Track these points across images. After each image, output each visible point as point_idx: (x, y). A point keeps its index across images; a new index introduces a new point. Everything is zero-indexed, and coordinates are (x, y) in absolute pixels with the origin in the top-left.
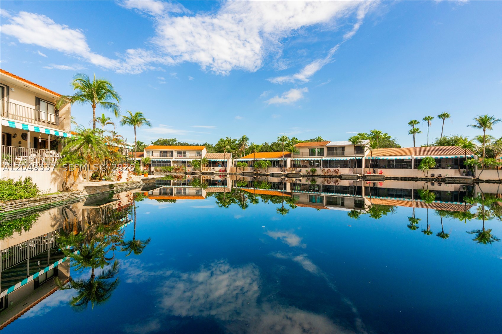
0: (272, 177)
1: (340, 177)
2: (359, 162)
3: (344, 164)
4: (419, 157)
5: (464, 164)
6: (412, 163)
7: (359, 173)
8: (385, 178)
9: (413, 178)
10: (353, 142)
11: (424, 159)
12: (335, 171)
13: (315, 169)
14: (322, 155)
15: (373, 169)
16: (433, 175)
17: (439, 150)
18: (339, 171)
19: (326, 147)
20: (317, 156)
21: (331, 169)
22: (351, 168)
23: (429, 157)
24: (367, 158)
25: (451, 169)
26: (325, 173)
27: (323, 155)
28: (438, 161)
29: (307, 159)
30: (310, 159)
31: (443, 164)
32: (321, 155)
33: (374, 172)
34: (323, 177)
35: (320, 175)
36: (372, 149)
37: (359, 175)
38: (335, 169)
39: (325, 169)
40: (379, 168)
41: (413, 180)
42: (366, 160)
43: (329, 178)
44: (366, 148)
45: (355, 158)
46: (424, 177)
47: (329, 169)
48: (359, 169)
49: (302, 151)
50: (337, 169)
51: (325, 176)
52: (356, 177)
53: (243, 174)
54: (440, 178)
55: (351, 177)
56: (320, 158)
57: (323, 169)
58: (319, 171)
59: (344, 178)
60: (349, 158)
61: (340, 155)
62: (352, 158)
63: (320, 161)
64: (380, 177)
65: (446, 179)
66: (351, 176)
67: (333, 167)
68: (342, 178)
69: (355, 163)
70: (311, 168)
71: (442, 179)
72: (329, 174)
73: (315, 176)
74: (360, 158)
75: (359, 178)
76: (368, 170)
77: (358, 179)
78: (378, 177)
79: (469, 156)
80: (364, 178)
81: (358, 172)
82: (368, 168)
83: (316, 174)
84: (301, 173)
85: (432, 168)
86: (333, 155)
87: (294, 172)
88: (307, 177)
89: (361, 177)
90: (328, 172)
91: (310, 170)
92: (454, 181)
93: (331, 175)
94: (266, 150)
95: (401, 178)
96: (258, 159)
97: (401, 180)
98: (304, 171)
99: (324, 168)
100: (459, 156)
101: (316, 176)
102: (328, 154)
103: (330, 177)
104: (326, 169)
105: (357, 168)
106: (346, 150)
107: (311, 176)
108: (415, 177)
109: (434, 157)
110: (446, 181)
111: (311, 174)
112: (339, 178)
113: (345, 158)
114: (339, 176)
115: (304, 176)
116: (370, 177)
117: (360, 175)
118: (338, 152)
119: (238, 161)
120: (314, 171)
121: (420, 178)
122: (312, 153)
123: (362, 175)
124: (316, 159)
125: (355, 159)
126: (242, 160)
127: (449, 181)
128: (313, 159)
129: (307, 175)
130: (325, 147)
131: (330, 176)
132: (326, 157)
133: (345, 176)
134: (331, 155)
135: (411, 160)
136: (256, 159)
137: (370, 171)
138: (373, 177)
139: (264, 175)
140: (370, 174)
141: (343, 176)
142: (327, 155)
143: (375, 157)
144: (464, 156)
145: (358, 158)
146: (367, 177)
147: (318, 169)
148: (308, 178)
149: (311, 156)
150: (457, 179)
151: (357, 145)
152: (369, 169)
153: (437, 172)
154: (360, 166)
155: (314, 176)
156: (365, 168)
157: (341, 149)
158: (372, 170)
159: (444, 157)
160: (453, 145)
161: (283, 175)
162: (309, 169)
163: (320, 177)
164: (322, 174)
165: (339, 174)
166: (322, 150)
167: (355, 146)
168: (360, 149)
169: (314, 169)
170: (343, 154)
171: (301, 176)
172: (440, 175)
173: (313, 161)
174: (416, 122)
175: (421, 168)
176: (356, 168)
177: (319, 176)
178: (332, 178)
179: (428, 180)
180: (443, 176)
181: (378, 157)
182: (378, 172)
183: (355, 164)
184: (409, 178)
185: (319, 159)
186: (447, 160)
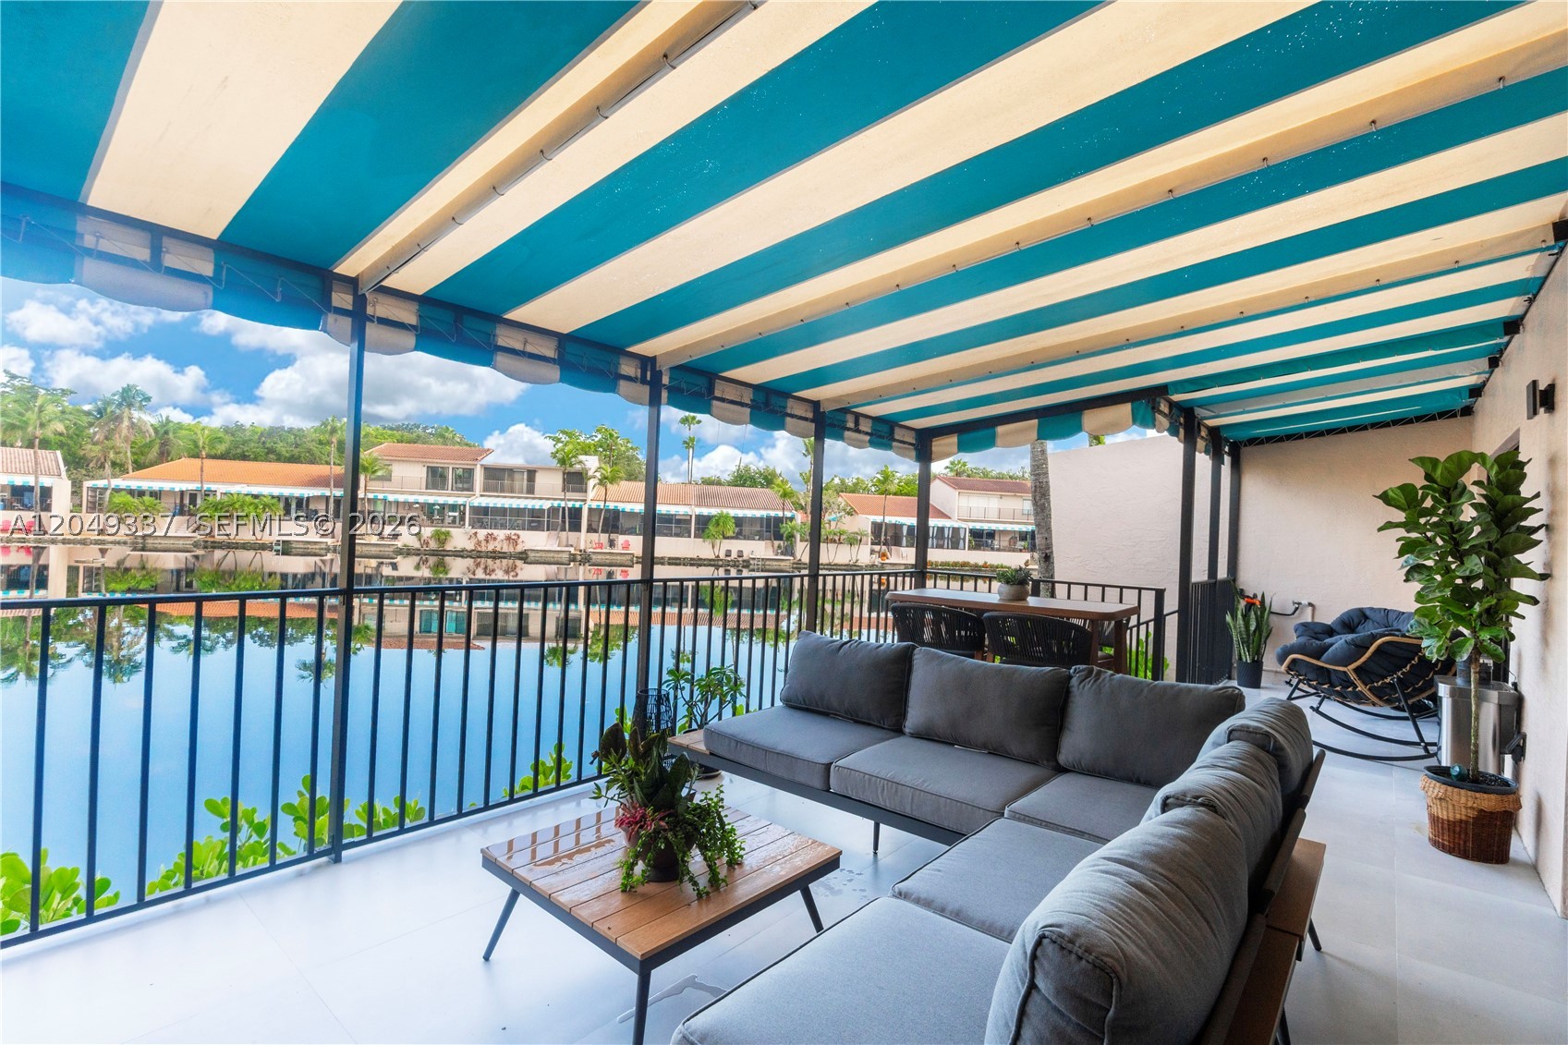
0: (283, 554)
1: (524, 557)
2: (575, 514)
3: (535, 520)
4: (705, 511)
5: (782, 531)
6: (690, 524)
7: (572, 546)
8: (635, 559)
9: (692, 559)
10: (562, 462)
11: (715, 516)
12: (508, 538)
13: (448, 533)
14: (468, 490)
15: (607, 535)
16: (728, 553)
17: (738, 496)
18: (520, 540)
19: (482, 465)
20: (452, 490)
21: (496, 532)
22: (552, 530)
23: (725, 511)
24: (594, 505)
25: (759, 539)
26: (479, 543)
27: (471, 489)
28: (739, 522)
29: (422, 499)
30: (431, 500)
31: (746, 529)
32: (463, 490)
33: (612, 543)
34: (471, 557)
35: (462, 551)
36: (609, 485)
37: (573, 551)
38: (508, 532)
39: (479, 531)
40: (621, 534)
41: (692, 565)
42: (590, 510)
43: (491, 557)
44: (591, 483)
45: (563, 504)
46: (713, 557)
47: (490, 531)
48: (573, 535)
49: (398, 471)
50: (513, 532)
51: (478, 551)
52: (566, 556)
53: (142, 545)
54: (740, 559)
55: (553, 557)
56: (465, 499)
57: (474, 531)
58: (460, 538)
59: (533, 559)
60: (546, 505)
61: (522, 493)
62: (556, 504)
63: (465, 506)
64: (624, 558)
65: (752, 562)
66: (552, 555)
67: (503, 527)
68: (529, 560)
69: (564, 517)
70: (434, 529)
71: (743, 561)
72: (490, 547)
73: (445, 553)
74: (577, 505)
75: (574, 560)
76: (594, 536)
77: (571, 561)
78: (618, 558)
79: (788, 514)
80: (585, 559)
81: (570, 543)
82: (596, 531)
83: (449, 547)
84: (399, 543)
85: (728, 538)
86: (501, 492)
87: (374, 540)
88: (418, 555)
89: (579, 558)
90: (487, 541)
91: (430, 535)
92: (763, 565)
93: (498, 549)
94: (239, 451)
95: (670, 558)
96: (221, 488)
97: (669, 564)
98: (407, 537)
99: (476, 530)
100: (772, 513)
101: (450, 553)
102: (486, 488)
103: (496, 555)
104: (482, 533)
105: (570, 531)
106: (540, 479)
107: (434, 553)
108: (695, 557)
109: (733, 512)
110: (751, 567)
111: (433, 545)
112: (521, 559)
113: (537, 504)
114: (521, 553)
115: (407, 552)
116: (600, 557)
117: (575, 549)
118: (517, 484)
119: (117, 490)
120: (442, 538)
121: (705, 560)
122: (436, 478)
123: (581, 551)
124: (451, 501)
125: (564, 508)
126: (134, 484)
127: (756, 567)
128: (441, 500)
129: (419, 550)
130: (479, 466)
131: (494, 552)
132: (482, 496)
133: (537, 555)
134: (497, 491)
135: (689, 518)
136: (206, 487)
137: (599, 540)
138: (608, 557)
139: (245, 546)
140: (601, 548)
141: (531, 555)
142: (484, 491)
143: (611, 505)
144: (780, 514)
145: (570, 504)
146: (594, 557)
147: (455, 531)
148: (424, 558)
149: (434, 489)
150: (768, 563)
151: (569, 469)
152: (597, 535)
153: (736, 546)
154: (576, 527)
155: (442, 553)
156: (588, 532)
157: (525, 477)
158: (604, 538)
159: (749, 513)
160: (762, 486)
161: (328, 550)
162: (428, 532)
163: (462, 557)
164: (470, 546)
165: (520, 548)
166: (470, 472)
167: (564, 474)
168: (575, 480)
169: (443, 529)
170: (531, 490)
171: (399, 552)
172: (740, 554)
173: (443, 506)
174: (695, 422)
175: (708, 537)
176: (565, 530)
177: (460, 554)
178: (500, 558)
179: (721, 563)
180: (745, 558)
181: (621, 506)
182: (620, 544)
183: (564, 522)
184: (684, 559)
185: (460, 501)
186: (753, 520)
